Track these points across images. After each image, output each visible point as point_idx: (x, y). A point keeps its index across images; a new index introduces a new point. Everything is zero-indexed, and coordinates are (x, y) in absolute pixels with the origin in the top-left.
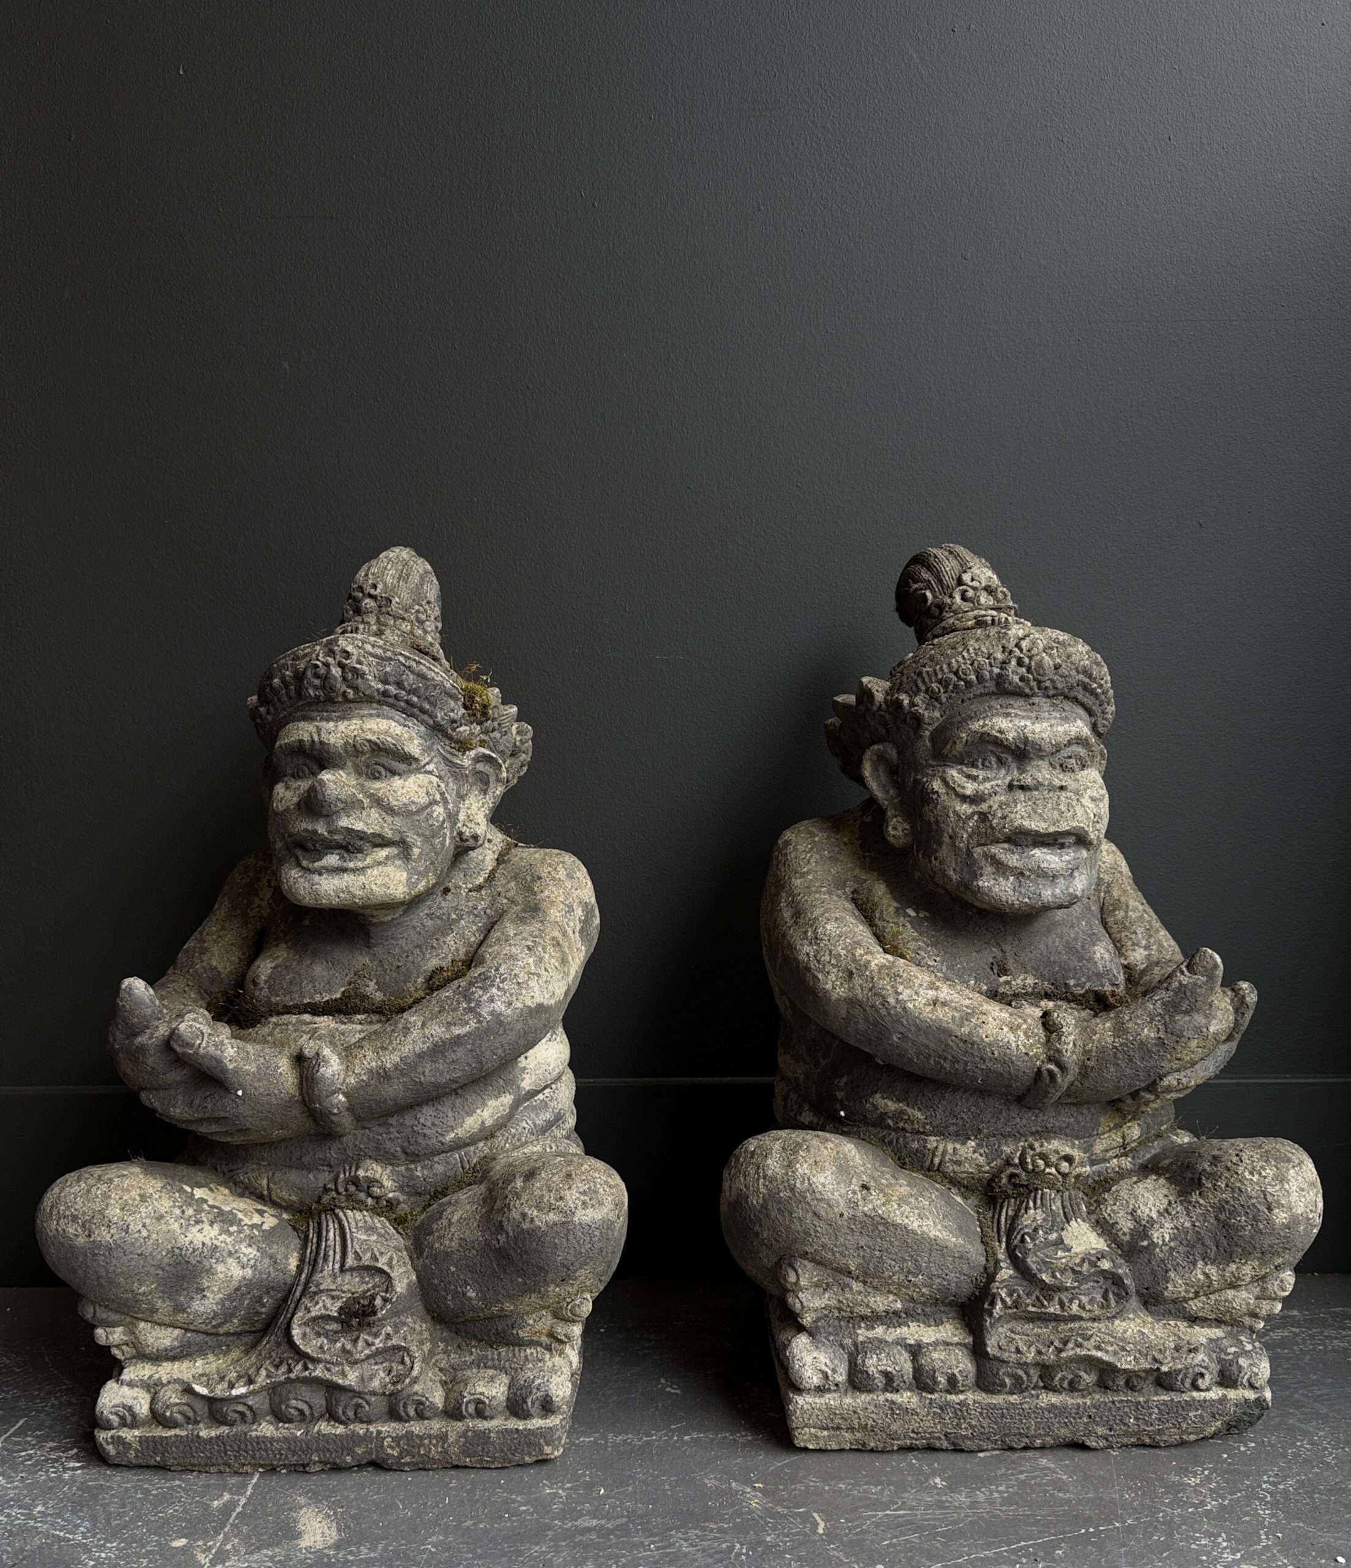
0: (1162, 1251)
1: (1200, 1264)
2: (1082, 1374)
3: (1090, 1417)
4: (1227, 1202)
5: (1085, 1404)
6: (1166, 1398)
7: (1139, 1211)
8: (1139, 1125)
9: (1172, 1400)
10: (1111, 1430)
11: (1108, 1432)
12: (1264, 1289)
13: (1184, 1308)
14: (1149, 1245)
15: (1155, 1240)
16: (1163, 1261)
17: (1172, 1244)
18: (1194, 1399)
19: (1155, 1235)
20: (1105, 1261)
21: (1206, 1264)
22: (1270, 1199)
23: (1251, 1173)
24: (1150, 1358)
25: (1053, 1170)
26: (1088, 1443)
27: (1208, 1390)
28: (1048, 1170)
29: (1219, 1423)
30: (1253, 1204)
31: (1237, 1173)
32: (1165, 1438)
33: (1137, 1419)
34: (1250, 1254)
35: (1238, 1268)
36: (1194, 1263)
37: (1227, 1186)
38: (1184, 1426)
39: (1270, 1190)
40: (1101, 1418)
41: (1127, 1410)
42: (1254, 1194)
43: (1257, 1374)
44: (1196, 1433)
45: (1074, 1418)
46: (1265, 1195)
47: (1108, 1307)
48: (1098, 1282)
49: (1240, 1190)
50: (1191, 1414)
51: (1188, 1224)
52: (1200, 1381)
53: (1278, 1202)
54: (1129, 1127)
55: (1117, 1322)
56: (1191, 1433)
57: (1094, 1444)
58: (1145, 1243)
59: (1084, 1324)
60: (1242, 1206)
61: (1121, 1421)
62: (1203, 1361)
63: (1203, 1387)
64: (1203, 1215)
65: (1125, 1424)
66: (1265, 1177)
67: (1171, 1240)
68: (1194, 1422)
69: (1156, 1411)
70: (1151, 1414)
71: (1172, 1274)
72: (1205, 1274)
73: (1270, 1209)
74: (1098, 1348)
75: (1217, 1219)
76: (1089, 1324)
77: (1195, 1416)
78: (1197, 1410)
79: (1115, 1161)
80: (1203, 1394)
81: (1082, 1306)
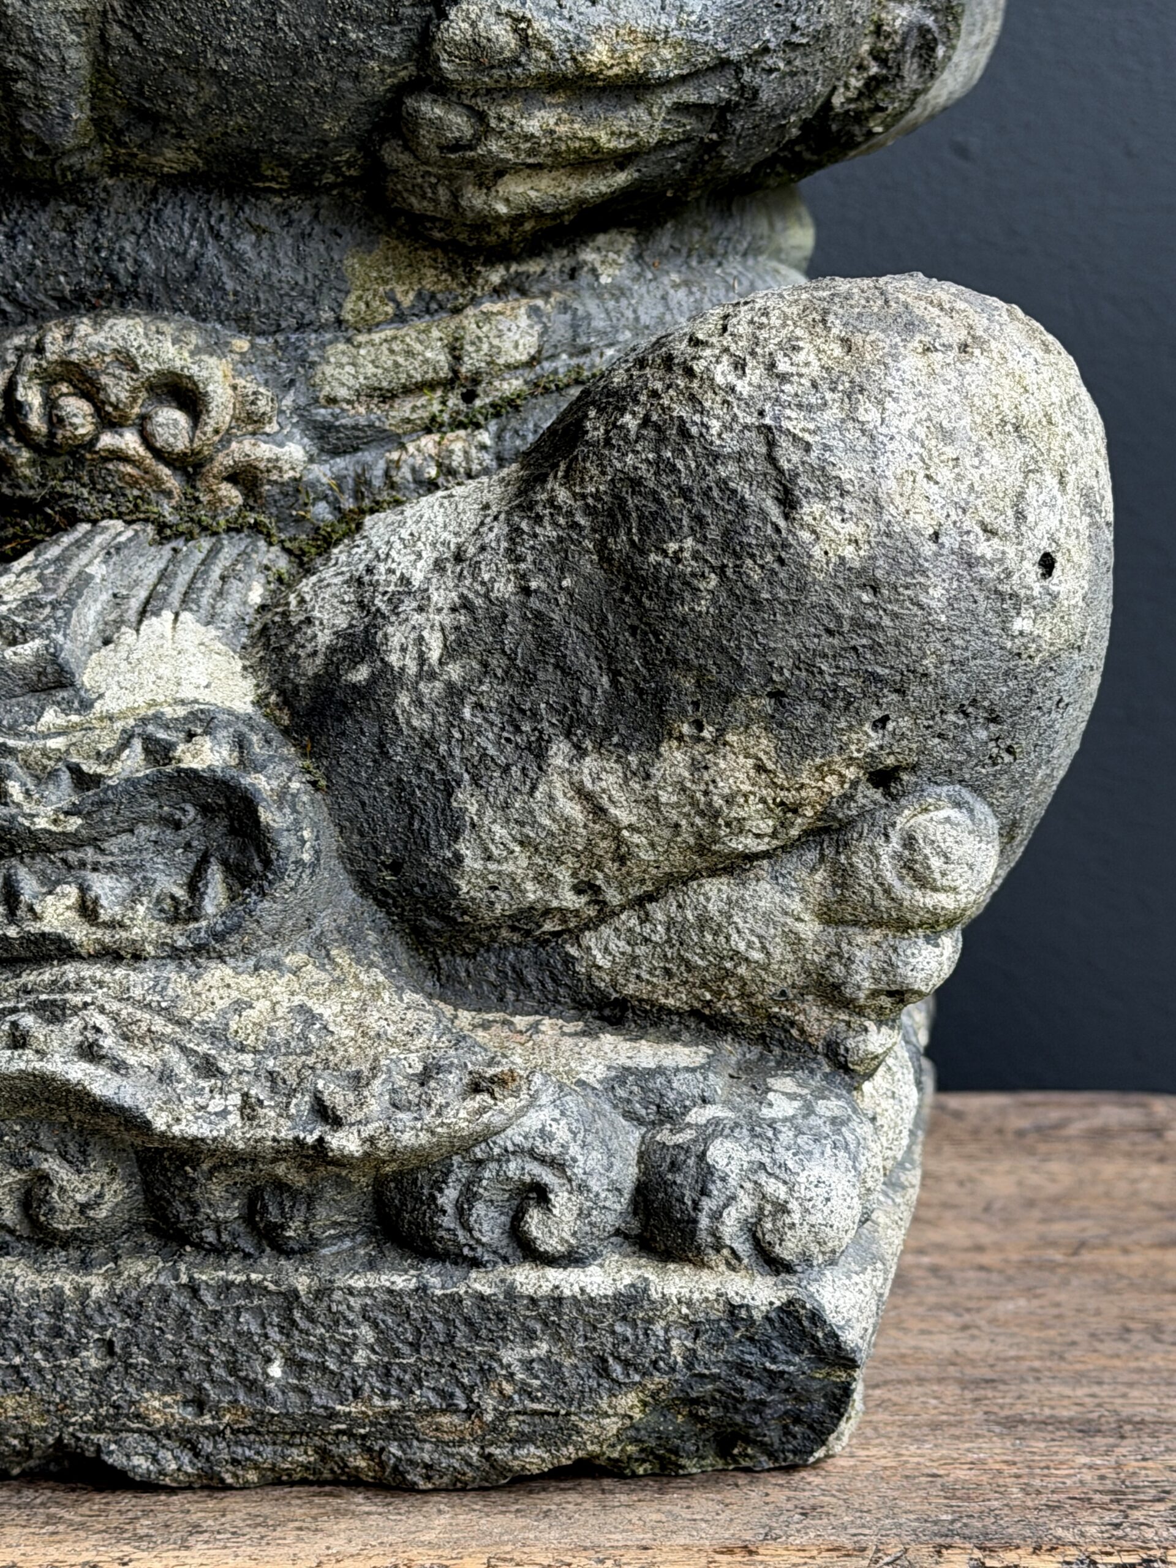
0: (419, 703)
1: (559, 753)
2: (51, 1165)
3: (109, 1346)
4: (636, 483)
5: (84, 1293)
6: (402, 1282)
7: (382, 568)
8: (534, 311)
9: (422, 1289)
10: (200, 1404)
11: (188, 1414)
12: (843, 877)
13: (568, 960)
14: (373, 679)
15: (394, 659)
16: (429, 744)
17: (455, 672)
18: (511, 1294)
19: (395, 642)
20: (206, 743)
21: (582, 753)
22: (789, 457)
23: (739, 366)
24: (301, 1104)
25: (129, 441)
26: (116, 1459)
27: (571, 1259)
28: (107, 440)
29: (629, 1401)
30: (723, 484)
31: (689, 373)
32: (426, 1453)
33: (295, 1365)
34: (728, 696)
35: (697, 767)
36: (539, 751)
37: (646, 422)
38: (489, 1403)
39: (795, 422)
40: (152, 1353)
41: (249, 1323)
42: (731, 444)
43: (782, 1208)
44: (548, 1441)
45: (48, 1351)
46: (771, 444)
47: (193, 914)
48: (177, 825)
49: (684, 433)
50: (511, 1355)
51: (504, 588)
52: (534, 1222)
53: (822, 474)
54: (488, 316)
55: (217, 973)
56: (521, 1440)
57: (141, 1463)
58: (361, 674)
59: (70, 971)
60: (685, 493)
61: (232, 1370)
62: (545, 1135)
63: (550, 1244)
64: (558, 546)
65: (252, 1386)
66: (784, 378)
67: (449, 653)
68: (525, 1390)
69: (366, 1333)
70: (348, 1347)
71: (467, 801)
72: (582, 794)
73: (788, 503)
74: (89, 1052)
75: (605, 556)
76: (97, 971)
77: (528, 1365)
78: (530, 1337)
79: (428, 443)
80: (554, 1275)
81: (88, 910)
